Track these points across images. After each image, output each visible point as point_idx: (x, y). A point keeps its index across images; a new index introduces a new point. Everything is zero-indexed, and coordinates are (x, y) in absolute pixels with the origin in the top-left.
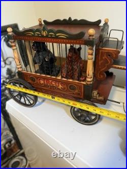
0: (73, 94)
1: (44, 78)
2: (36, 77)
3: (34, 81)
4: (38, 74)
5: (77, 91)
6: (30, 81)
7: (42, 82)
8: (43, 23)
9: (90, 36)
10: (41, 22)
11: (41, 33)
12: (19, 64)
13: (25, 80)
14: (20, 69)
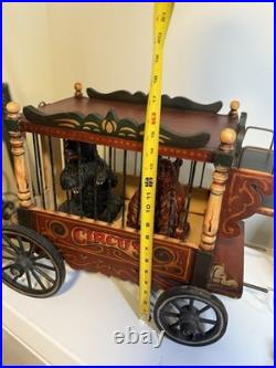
0: (164, 269)
1: (90, 228)
2: (66, 223)
3: (63, 232)
4: (76, 218)
5: (172, 264)
6: (50, 233)
7: (83, 236)
8: (85, 94)
9: (223, 144)
10: (79, 91)
11: (100, 124)
12: (26, 190)
13: (35, 229)
14: (25, 203)
